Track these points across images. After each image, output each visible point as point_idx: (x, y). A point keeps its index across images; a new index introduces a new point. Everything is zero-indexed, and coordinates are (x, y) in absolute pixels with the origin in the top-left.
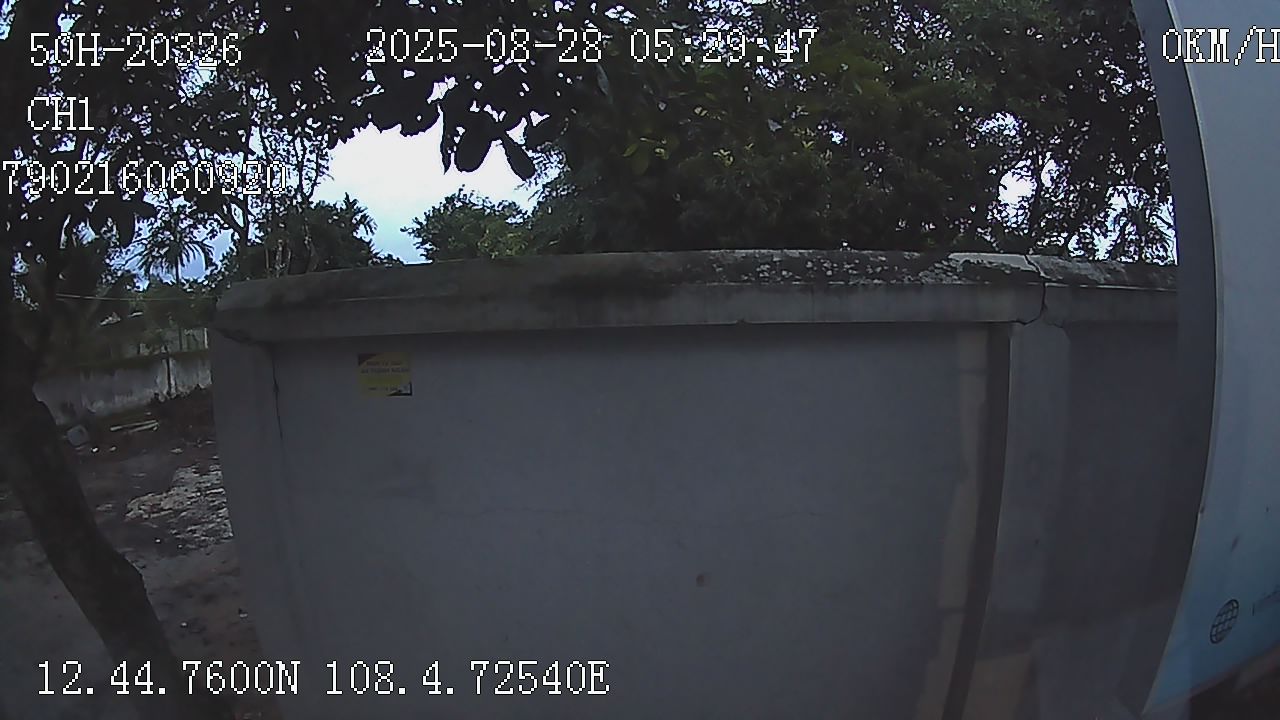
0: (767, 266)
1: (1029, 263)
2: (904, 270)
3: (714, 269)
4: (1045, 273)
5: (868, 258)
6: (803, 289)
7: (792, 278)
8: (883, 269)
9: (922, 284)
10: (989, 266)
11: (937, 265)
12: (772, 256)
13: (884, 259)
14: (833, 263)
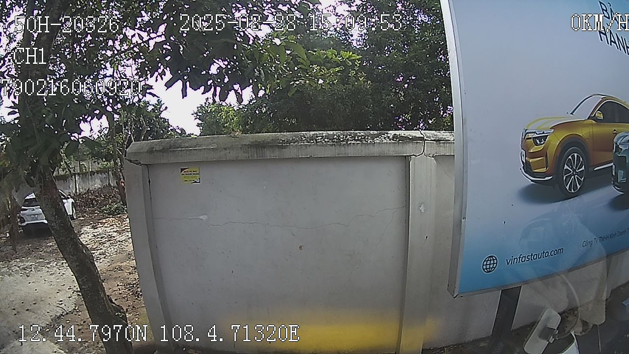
0: (321, 137)
1: (422, 134)
2: (369, 138)
3: (302, 138)
4: (427, 137)
5: (357, 134)
6: (332, 145)
7: (328, 142)
8: (362, 138)
9: (375, 143)
10: (403, 135)
11: (382, 136)
12: (323, 134)
13: (363, 134)
14: (344, 135)
